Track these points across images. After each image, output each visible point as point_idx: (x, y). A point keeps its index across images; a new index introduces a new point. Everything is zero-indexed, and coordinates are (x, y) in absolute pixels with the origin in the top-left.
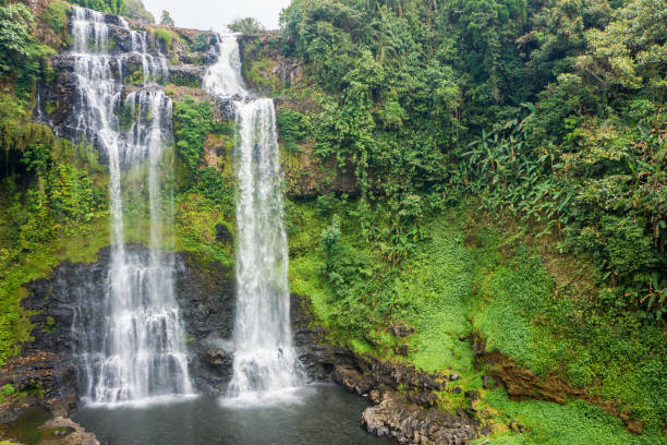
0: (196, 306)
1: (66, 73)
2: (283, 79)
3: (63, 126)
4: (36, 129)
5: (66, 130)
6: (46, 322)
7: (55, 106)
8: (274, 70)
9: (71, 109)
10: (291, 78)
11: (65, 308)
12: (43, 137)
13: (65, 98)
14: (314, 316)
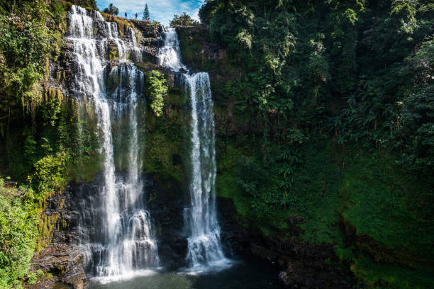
0: (162, 208)
1: (69, 52)
2: (209, 58)
3: (69, 90)
4: (52, 92)
5: (71, 92)
6: (61, 224)
7: (62, 75)
8: (203, 52)
9: (74, 78)
10: (215, 57)
11: (74, 213)
12: (56, 97)
13: (70, 70)
14: (235, 212)
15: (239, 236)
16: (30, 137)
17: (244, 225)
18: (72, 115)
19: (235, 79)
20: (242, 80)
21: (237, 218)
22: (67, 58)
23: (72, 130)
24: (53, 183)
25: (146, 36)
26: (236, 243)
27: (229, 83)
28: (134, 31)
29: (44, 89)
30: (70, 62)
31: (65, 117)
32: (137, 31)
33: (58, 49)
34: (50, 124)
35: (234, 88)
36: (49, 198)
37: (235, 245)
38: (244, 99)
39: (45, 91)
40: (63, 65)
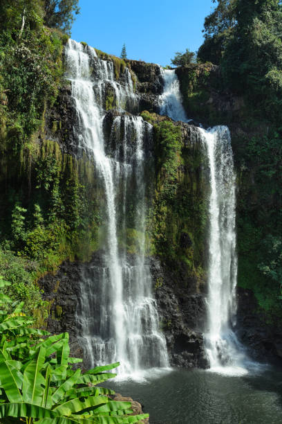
1: (67, 96)
2: (219, 109)
3: (66, 144)
4: (50, 145)
5: (69, 147)
6: (55, 310)
7: (58, 126)
8: (211, 100)
9: (72, 129)
10: (227, 108)
11: (69, 299)
12: (54, 152)
13: (67, 119)
14: (256, 306)
15: (262, 334)
16: (18, 203)
17: (268, 322)
18: (70, 177)
19: (260, 136)
20: (270, 137)
21: (258, 312)
22: (66, 102)
23: (68, 196)
24: (45, 261)
25: (141, 80)
26: (258, 343)
27: (254, 140)
28: (130, 73)
29: (41, 141)
30: (67, 108)
31: (60, 180)
32: (133, 73)
33: (56, 92)
34: (43, 187)
35: (258, 146)
36: (41, 279)
37: (257, 345)
38: (272, 162)
39: (42, 145)
40: (60, 112)
